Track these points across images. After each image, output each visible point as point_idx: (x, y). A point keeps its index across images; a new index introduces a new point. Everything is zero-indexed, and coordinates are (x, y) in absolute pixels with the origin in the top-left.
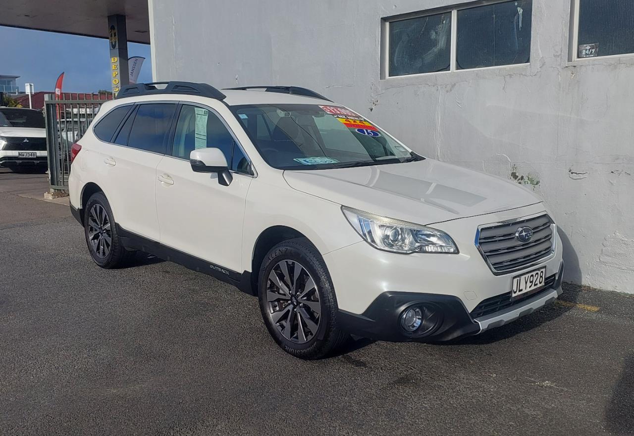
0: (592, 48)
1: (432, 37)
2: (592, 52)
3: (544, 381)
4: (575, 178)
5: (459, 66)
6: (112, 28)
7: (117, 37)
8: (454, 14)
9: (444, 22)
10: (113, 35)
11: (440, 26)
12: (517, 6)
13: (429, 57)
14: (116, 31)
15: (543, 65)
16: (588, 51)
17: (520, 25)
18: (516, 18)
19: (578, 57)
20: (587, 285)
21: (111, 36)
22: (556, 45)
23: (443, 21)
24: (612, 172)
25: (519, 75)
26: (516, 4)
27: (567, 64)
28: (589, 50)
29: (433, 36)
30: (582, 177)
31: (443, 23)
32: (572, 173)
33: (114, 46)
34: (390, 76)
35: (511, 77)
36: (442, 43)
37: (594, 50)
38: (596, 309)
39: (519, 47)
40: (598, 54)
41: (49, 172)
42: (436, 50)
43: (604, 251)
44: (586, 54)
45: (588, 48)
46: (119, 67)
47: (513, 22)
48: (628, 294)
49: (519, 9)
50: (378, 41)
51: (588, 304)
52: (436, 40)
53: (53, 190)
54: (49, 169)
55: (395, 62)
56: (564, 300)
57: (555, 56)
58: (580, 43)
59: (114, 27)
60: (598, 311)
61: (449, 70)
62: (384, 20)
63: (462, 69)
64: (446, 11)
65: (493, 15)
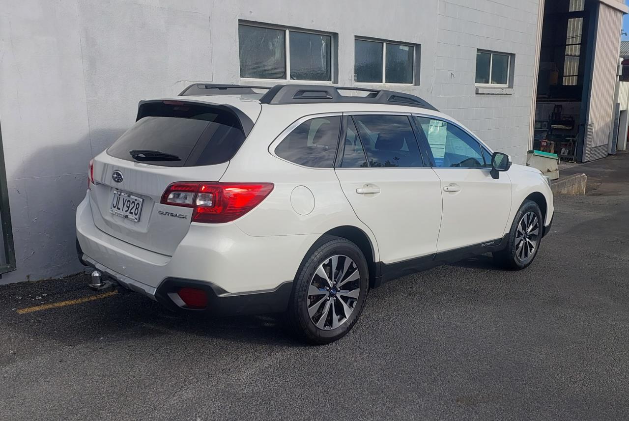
63: (294, 79)
64: (282, 29)
65: (309, 41)
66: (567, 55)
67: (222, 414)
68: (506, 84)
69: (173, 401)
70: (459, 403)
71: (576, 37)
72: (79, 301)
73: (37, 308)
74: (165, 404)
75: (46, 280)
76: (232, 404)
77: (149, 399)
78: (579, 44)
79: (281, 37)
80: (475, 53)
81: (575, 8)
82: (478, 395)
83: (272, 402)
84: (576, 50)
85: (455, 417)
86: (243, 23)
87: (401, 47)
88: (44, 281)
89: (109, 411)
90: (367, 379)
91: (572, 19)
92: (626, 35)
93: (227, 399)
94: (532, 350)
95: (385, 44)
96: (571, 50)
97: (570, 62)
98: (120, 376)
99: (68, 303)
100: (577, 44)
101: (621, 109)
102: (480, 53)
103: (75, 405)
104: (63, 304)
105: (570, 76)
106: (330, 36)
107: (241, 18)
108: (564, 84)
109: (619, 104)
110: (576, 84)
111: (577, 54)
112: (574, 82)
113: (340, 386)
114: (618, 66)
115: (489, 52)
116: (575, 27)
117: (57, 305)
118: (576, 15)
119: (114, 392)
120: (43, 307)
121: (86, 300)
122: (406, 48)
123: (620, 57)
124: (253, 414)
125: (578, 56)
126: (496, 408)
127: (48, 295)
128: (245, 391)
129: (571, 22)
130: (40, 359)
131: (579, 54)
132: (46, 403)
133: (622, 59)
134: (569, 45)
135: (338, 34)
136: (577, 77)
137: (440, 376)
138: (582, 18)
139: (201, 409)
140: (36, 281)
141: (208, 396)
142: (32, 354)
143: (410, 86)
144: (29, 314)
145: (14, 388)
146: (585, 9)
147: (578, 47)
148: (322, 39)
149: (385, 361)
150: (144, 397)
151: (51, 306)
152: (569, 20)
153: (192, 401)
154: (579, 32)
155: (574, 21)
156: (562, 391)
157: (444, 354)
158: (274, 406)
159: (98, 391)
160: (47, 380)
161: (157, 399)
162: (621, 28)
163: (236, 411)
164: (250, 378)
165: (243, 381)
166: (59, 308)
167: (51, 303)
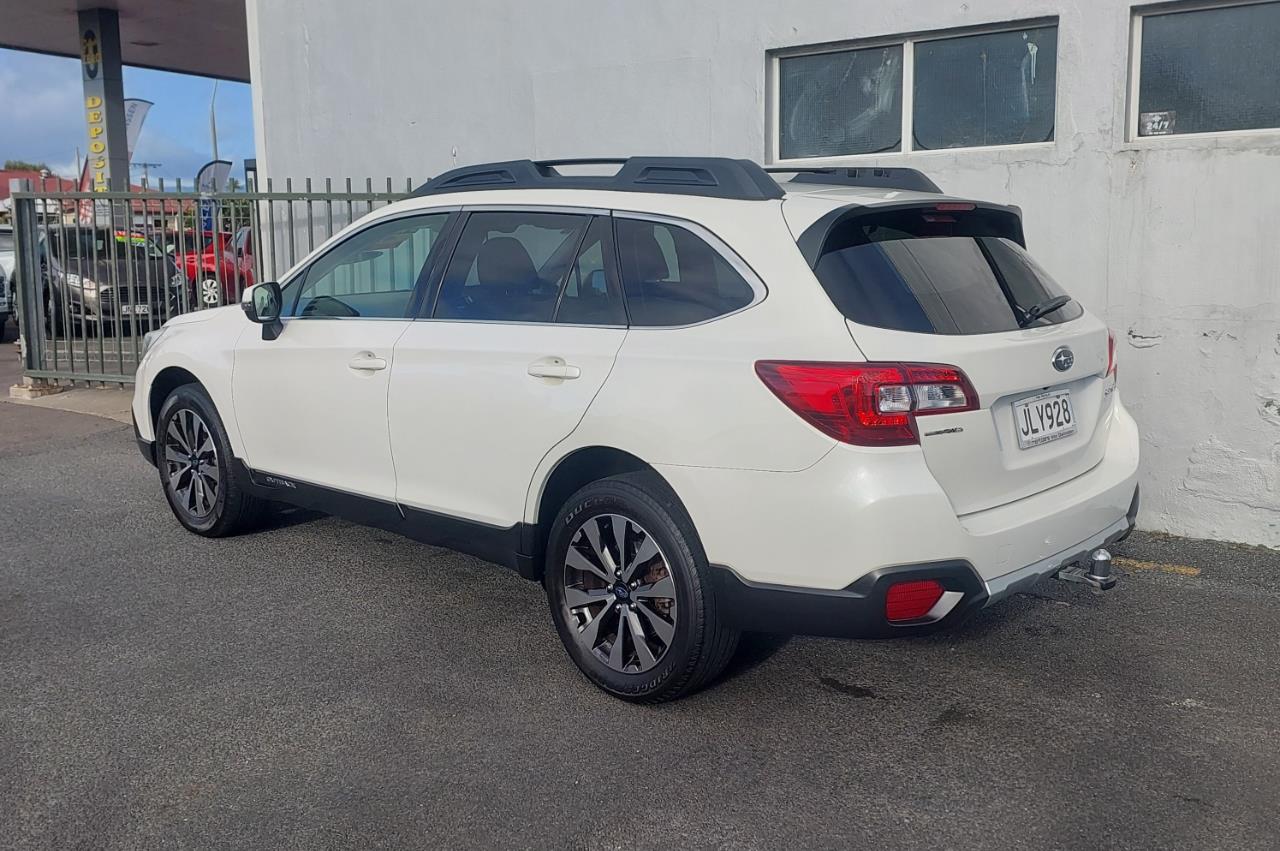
0: (1164, 119)
1: (865, 90)
2: (1163, 126)
3: (1184, 699)
4: (1139, 345)
5: (918, 144)
6: (89, 35)
7: (99, 54)
8: (908, 49)
9: (889, 62)
10: (91, 51)
11: (881, 69)
12: (1028, 41)
13: (860, 124)
14: (98, 42)
15: (1080, 146)
16: (1156, 124)
17: (1033, 75)
18: (1025, 61)
19: (1140, 135)
20: (1164, 531)
21: (87, 52)
22: (1104, 112)
23: (887, 60)
24: (1205, 335)
25: (1035, 164)
26: (1025, 37)
27: (1122, 146)
28: (1159, 123)
29: (867, 86)
30: (1152, 344)
31: (885, 64)
32: (1134, 337)
33: (91, 74)
34: (781, 158)
35: (1020, 166)
36: (885, 100)
37: (1167, 124)
38: (1197, 572)
39: (1030, 112)
40: (1176, 130)
41: (22, 341)
42: (872, 112)
43: (1191, 470)
44: (1154, 130)
45: (1157, 119)
46: (104, 116)
47: (1019, 68)
48: (1235, 543)
49: (1030, 45)
50: (761, 93)
51: (1177, 563)
52: (872, 94)
53: (31, 381)
54: (22, 336)
55: (792, 133)
56: (1136, 559)
57: (1101, 132)
58: (1143, 109)
59: (93, 35)
60: (1200, 575)
61: (900, 150)
62: (770, 53)
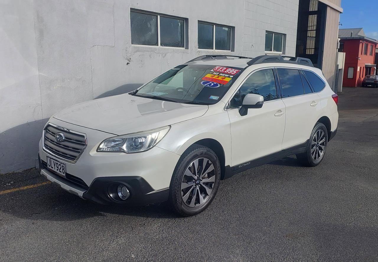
5: (161, 44)
8: (159, 17)
15: (192, 50)
17: (180, 31)
18: (179, 27)
22: (195, 43)
27: (197, 50)
29: (149, 26)
31: (153, 20)
36: (153, 30)
57: (195, 47)
61: (158, 45)
63: (162, 46)
64: (155, 14)
65: (171, 23)
66: (308, 37)
67: (147, 251)
68: (281, 52)
69: (114, 244)
70: (288, 238)
71: (314, 26)
72: (36, 186)
73: (9, 191)
74: (109, 247)
75: (11, 173)
76: (151, 245)
77: (98, 244)
78: (315, 30)
79: (155, 20)
80: (265, 33)
81: (313, 9)
82: (297, 233)
83: (176, 243)
84: (314, 34)
85: (287, 246)
86: (133, 10)
87: (224, 28)
88: (10, 174)
89: (73, 253)
90: (230, 226)
91: (311, 16)
92: (342, 25)
93: (148, 242)
94: (321, 205)
95: (214, 26)
96: (311, 34)
97: (310, 41)
98: (75, 231)
99: (29, 187)
100: (314, 30)
101: (339, 68)
102: (267, 33)
103: (50, 251)
104: (25, 188)
105: (310, 49)
106: (184, 20)
107: (132, 7)
108: (307, 53)
109: (338, 65)
110: (314, 54)
111: (314, 36)
112: (312, 52)
113: (215, 231)
114: (338, 43)
115: (272, 33)
116: (313, 20)
117: (22, 188)
118: (313, 13)
119: (74, 242)
120: (12, 190)
121: (40, 185)
122: (227, 29)
123: (338, 38)
124: (166, 250)
125: (314, 37)
126: (309, 240)
127: (14, 182)
128: (157, 237)
129: (310, 17)
130: (18, 223)
131: (315, 36)
132: (30, 250)
133: (339, 39)
134: (309, 31)
135: (188, 19)
136: (314, 49)
137: (273, 223)
138: (317, 15)
139: (133, 249)
140: (5, 173)
141: (135, 240)
142: (12, 219)
143: (229, 52)
144: (5, 195)
145: (6, 241)
146: (318, 10)
147: (315, 32)
148: (179, 22)
149: (238, 215)
150: (94, 243)
151: (18, 189)
152: (309, 16)
153: (125, 244)
154: (315, 23)
155: (312, 17)
156: (344, 228)
157: (272, 210)
158: (178, 245)
159: (63, 241)
160: (27, 236)
161: (103, 244)
162: (339, 21)
163: (155, 249)
164: (159, 229)
165: (155, 231)
166: (24, 190)
167: (17, 187)
